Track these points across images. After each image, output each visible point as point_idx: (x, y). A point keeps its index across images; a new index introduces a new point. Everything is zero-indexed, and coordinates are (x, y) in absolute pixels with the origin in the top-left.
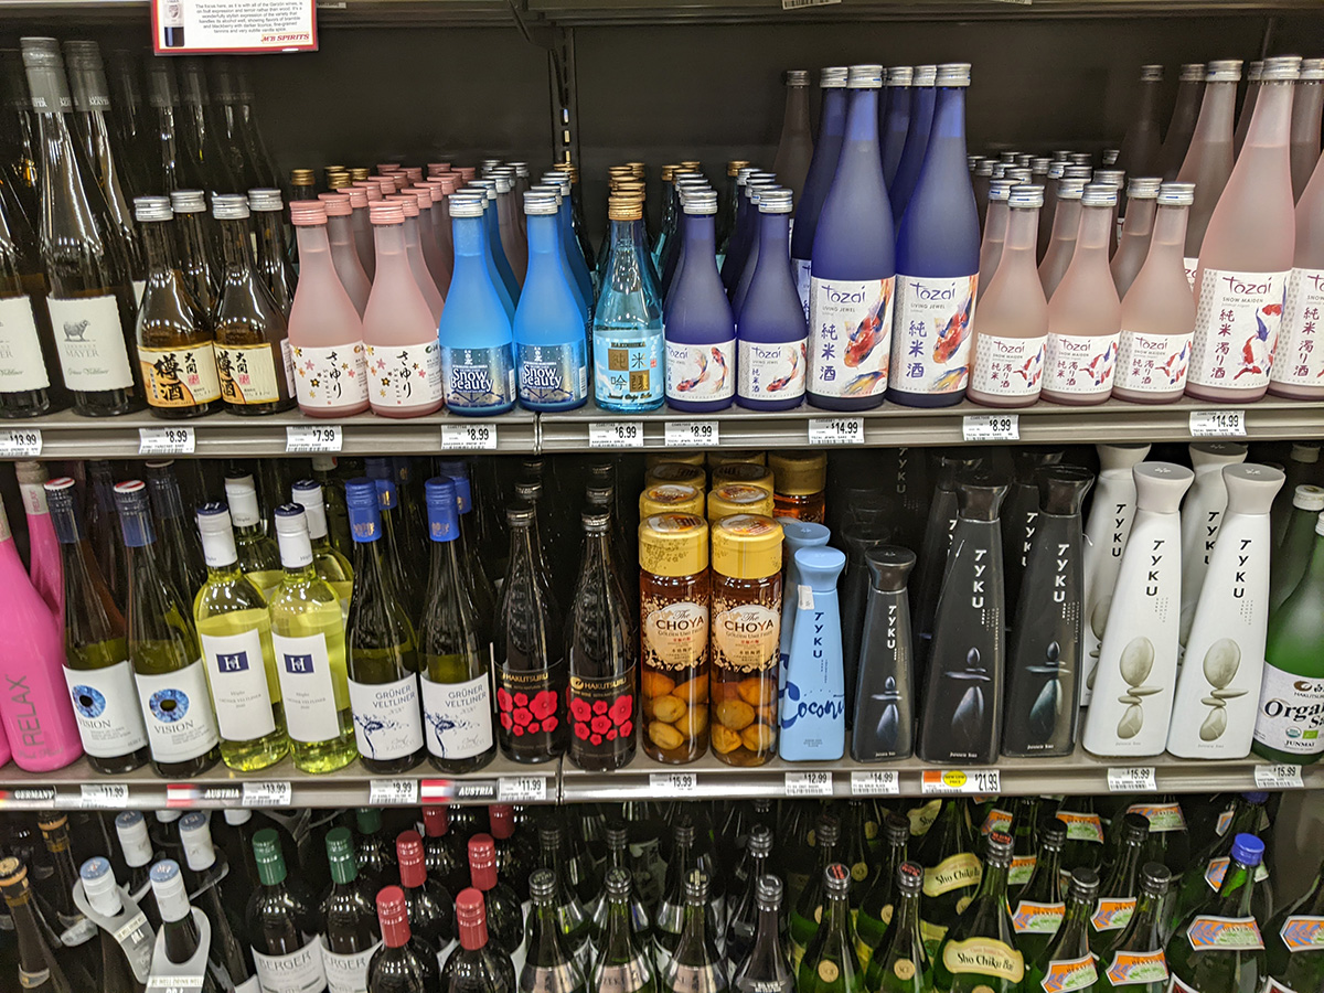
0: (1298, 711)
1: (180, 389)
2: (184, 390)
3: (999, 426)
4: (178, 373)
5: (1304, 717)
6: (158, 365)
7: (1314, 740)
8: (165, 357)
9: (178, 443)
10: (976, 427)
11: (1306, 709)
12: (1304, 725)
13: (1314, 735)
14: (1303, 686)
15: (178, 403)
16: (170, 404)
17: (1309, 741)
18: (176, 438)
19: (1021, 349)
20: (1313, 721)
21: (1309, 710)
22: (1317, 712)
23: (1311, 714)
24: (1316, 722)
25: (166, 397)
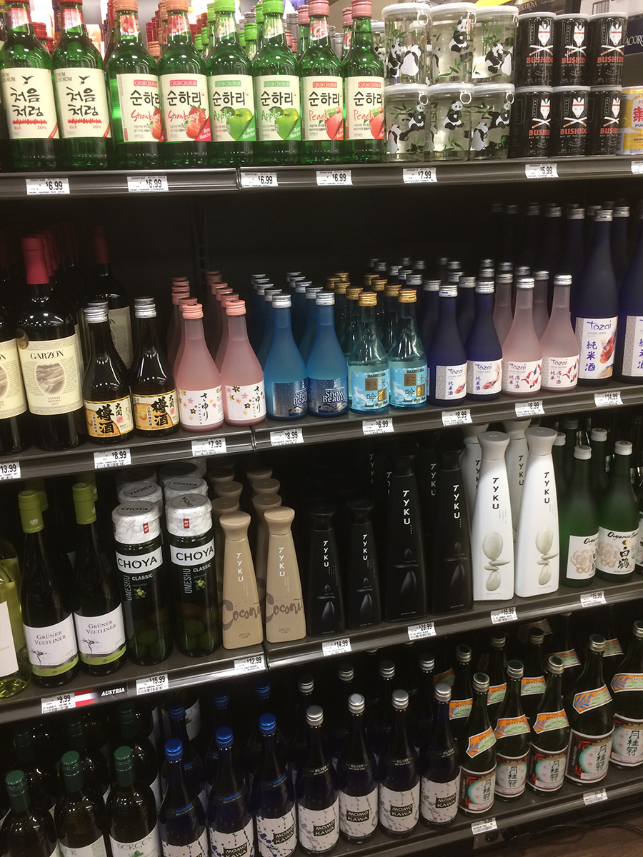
1: (112, 426)
2: (114, 427)
4: (111, 416)
6: (99, 412)
8: (103, 406)
9: (121, 459)
15: (111, 435)
16: (105, 436)
18: (119, 456)
25: (102, 431)
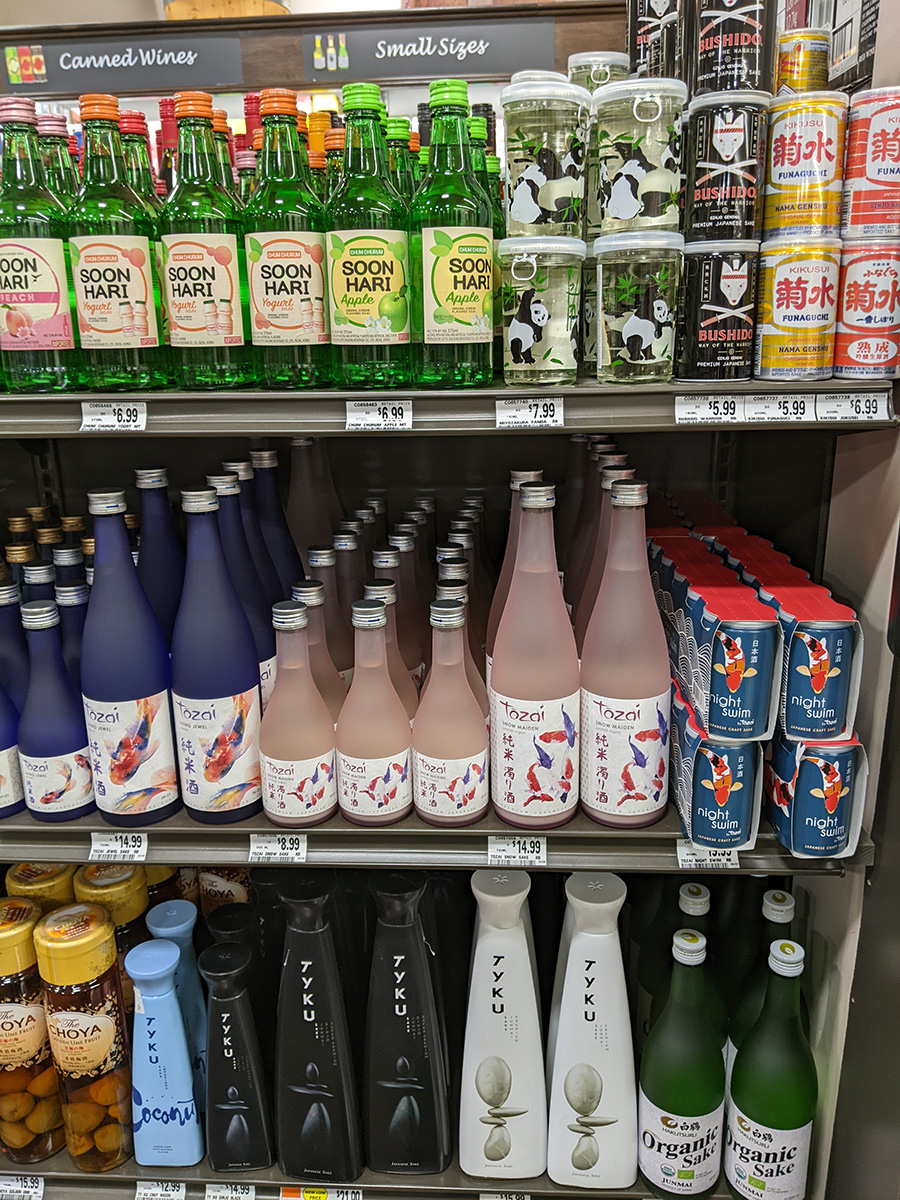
0: (669, 1148)
3: (288, 845)
5: (676, 1156)
7: (691, 1181)
10: (264, 845)
11: (676, 1148)
12: (677, 1164)
13: (691, 1175)
14: (669, 1123)
17: (686, 1181)
19: (292, 772)
20: (685, 1160)
21: (679, 1149)
22: (688, 1151)
23: (681, 1152)
24: (690, 1162)
